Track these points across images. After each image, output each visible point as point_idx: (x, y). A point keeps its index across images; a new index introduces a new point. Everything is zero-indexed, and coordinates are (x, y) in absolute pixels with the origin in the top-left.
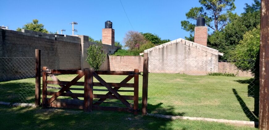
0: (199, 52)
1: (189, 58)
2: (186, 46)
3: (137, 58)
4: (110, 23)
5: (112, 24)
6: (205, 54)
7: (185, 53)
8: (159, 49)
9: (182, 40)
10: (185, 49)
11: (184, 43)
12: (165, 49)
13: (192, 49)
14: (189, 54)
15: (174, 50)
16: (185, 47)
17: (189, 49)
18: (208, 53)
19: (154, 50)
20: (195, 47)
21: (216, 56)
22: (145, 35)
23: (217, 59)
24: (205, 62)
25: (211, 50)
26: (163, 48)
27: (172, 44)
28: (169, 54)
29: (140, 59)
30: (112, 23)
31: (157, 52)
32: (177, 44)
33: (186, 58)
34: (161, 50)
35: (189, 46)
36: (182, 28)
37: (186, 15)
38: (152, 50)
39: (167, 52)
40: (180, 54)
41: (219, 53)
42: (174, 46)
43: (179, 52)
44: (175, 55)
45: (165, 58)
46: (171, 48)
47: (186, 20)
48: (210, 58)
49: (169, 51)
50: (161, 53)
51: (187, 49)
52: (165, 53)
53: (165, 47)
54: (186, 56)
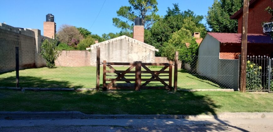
0: (140, 48)
1: (131, 53)
2: (130, 43)
3: (84, 52)
4: (52, 16)
5: (53, 18)
6: (144, 50)
7: (129, 48)
8: (105, 44)
9: (125, 37)
10: (128, 45)
11: (128, 40)
12: (111, 45)
13: (134, 45)
14: (132, 49)
15: (118, 46)
16: (128, 43)
17: (132, 45)
18: (147, 49)
19: (101, 45)
20: (137, 44)
21: (153, 51)
22: (79, 29)
23: (154, 54)
24: (145, 56)
25: (149, 47)
26: (109, 44)
27: (117, 40)
28: (114, 49)
29: (87, 53)
30: (53, 16)
31: (103, 48)
32: (121, 40)
33: (129, 53)
34: (107, 46)
35: (132, 43)
36: (113, 25)
37: (117, 12)
38: (99, 46)
39: (112, 47)
40: (124, 49)
41: (156, 49)
42: (118, 43)
43: (123, 48)
44: (120, 50)
45: (111, 53)
46: (116, 44)
47: (118, 17)
48: (148, 54)
49: (115, 46)
50: (107, 48)
51: (130, 45)
52: (111, 48)
53: (111, 43)
54: (129, 51)
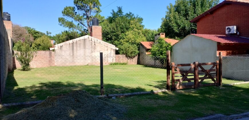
0: (102, 47)
1: (94, 52)
2: (92, 42)
3: (47, 52)
4: (9, 15)
5: (10, 16)
6: (106, 48)
7: (92, 47)
8: (69, 44)
9: (89, 37)
10: (92, 45)
11: (91, 40)
12: (75, 45)
13: (96, 44)
14: (95, 48)
15: (82, 45)
16: (92, 43)
17: (95, 44)
18: (108, 48)
19: (65, 45)
20: (99, 43)
21: (114, 50)
23: (115, 52)
24: (106, 55)
25: (110, 46)
26: (73, 43)
27: (80, 40)
28: (78, 49)
29: (51, 53)
30: (10, 15)
31: (68, 47)
32: (85, 40)
33: (92, 52)
34: (71, 45)
35: (95, 42)
38: (63, 46)
39: (76, 46)
40: (88, 49)
41: (116, 48)
42: (82, 42)
43: (87, 47)
44: (84, 49)
45: (75, 52)
46: (80, 44)
48: (110, 52)
49: (78, 46)
50: (71, 48)
51: (93, 44)
52: (75, 48)
53: (75, 42)
54: (93, 51)
